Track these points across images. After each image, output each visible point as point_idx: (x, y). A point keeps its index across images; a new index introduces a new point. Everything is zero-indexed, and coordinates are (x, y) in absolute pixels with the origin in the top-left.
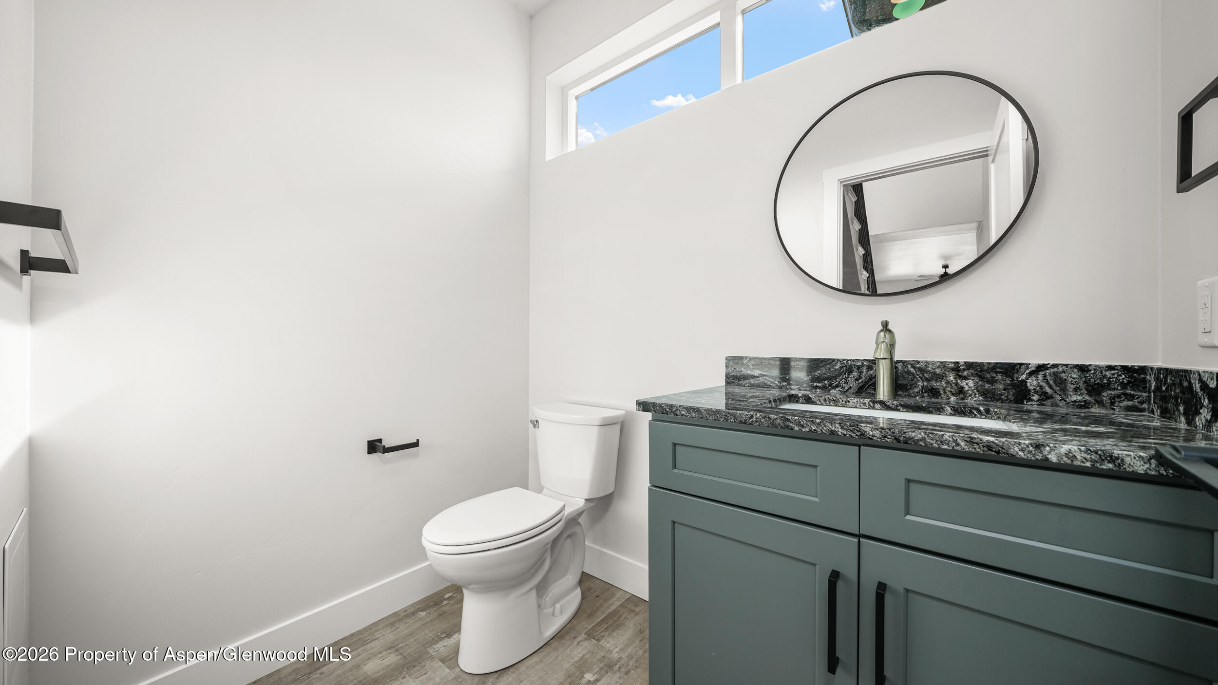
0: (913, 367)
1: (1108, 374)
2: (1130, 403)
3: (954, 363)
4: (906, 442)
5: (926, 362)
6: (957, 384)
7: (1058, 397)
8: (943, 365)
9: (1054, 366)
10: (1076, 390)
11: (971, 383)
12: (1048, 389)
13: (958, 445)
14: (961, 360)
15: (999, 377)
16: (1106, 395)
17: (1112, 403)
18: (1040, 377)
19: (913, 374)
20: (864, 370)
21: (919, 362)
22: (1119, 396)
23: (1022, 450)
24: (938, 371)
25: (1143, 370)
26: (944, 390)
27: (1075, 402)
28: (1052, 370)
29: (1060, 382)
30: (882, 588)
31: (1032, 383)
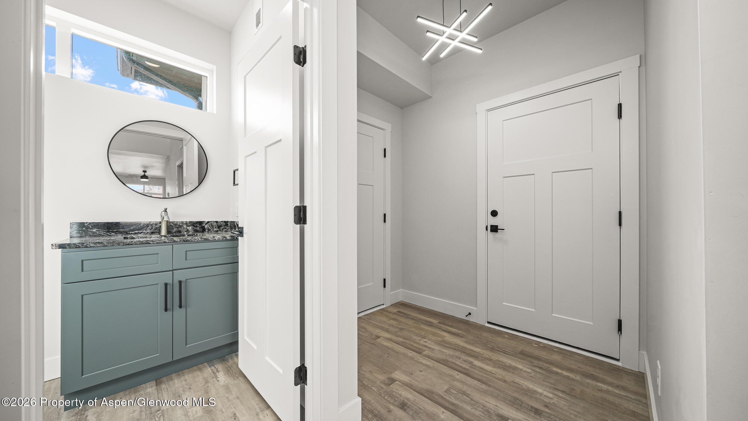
0: (172, 224)
1: (221, 223)
2: (225, 230)
3: (186, 222)
4: (186, 241)
5: (177, 222)
6: (186, 228)
7: (212, 230)
8: (182, 222)
9: (211, 222)
10: (216, 227)
11: (191, 228)
12: (210, 228)
13: (199, 239)
14: (188, 221)
15: (198, 225)
16: (221, 228)
17: (222, 230)
18: (208, 225)
19: (173, 226)
20: (154, 226)
21: (174, 222)
22: (224, 228)
23: (211, 238)
24: (181, 224)
25: (227, 222)
26: (183, 230)
27: (215, 231)
28: (211, 223)
29: (212, 226)
30: (180, 282)
31: (206, 227)
